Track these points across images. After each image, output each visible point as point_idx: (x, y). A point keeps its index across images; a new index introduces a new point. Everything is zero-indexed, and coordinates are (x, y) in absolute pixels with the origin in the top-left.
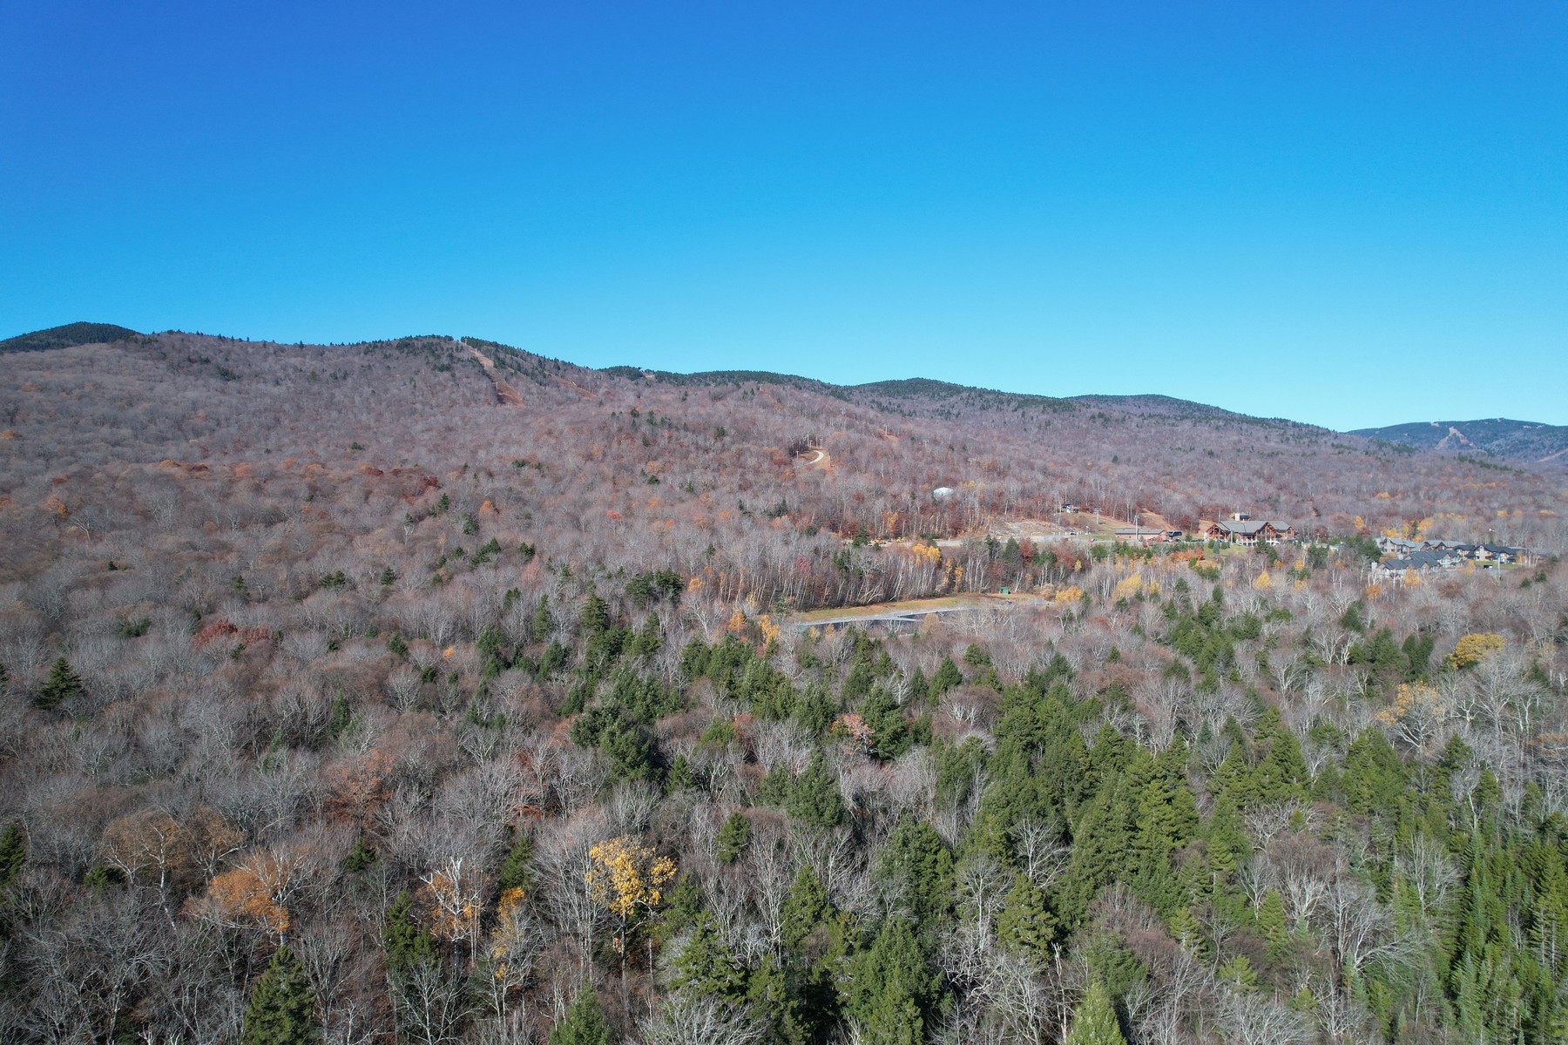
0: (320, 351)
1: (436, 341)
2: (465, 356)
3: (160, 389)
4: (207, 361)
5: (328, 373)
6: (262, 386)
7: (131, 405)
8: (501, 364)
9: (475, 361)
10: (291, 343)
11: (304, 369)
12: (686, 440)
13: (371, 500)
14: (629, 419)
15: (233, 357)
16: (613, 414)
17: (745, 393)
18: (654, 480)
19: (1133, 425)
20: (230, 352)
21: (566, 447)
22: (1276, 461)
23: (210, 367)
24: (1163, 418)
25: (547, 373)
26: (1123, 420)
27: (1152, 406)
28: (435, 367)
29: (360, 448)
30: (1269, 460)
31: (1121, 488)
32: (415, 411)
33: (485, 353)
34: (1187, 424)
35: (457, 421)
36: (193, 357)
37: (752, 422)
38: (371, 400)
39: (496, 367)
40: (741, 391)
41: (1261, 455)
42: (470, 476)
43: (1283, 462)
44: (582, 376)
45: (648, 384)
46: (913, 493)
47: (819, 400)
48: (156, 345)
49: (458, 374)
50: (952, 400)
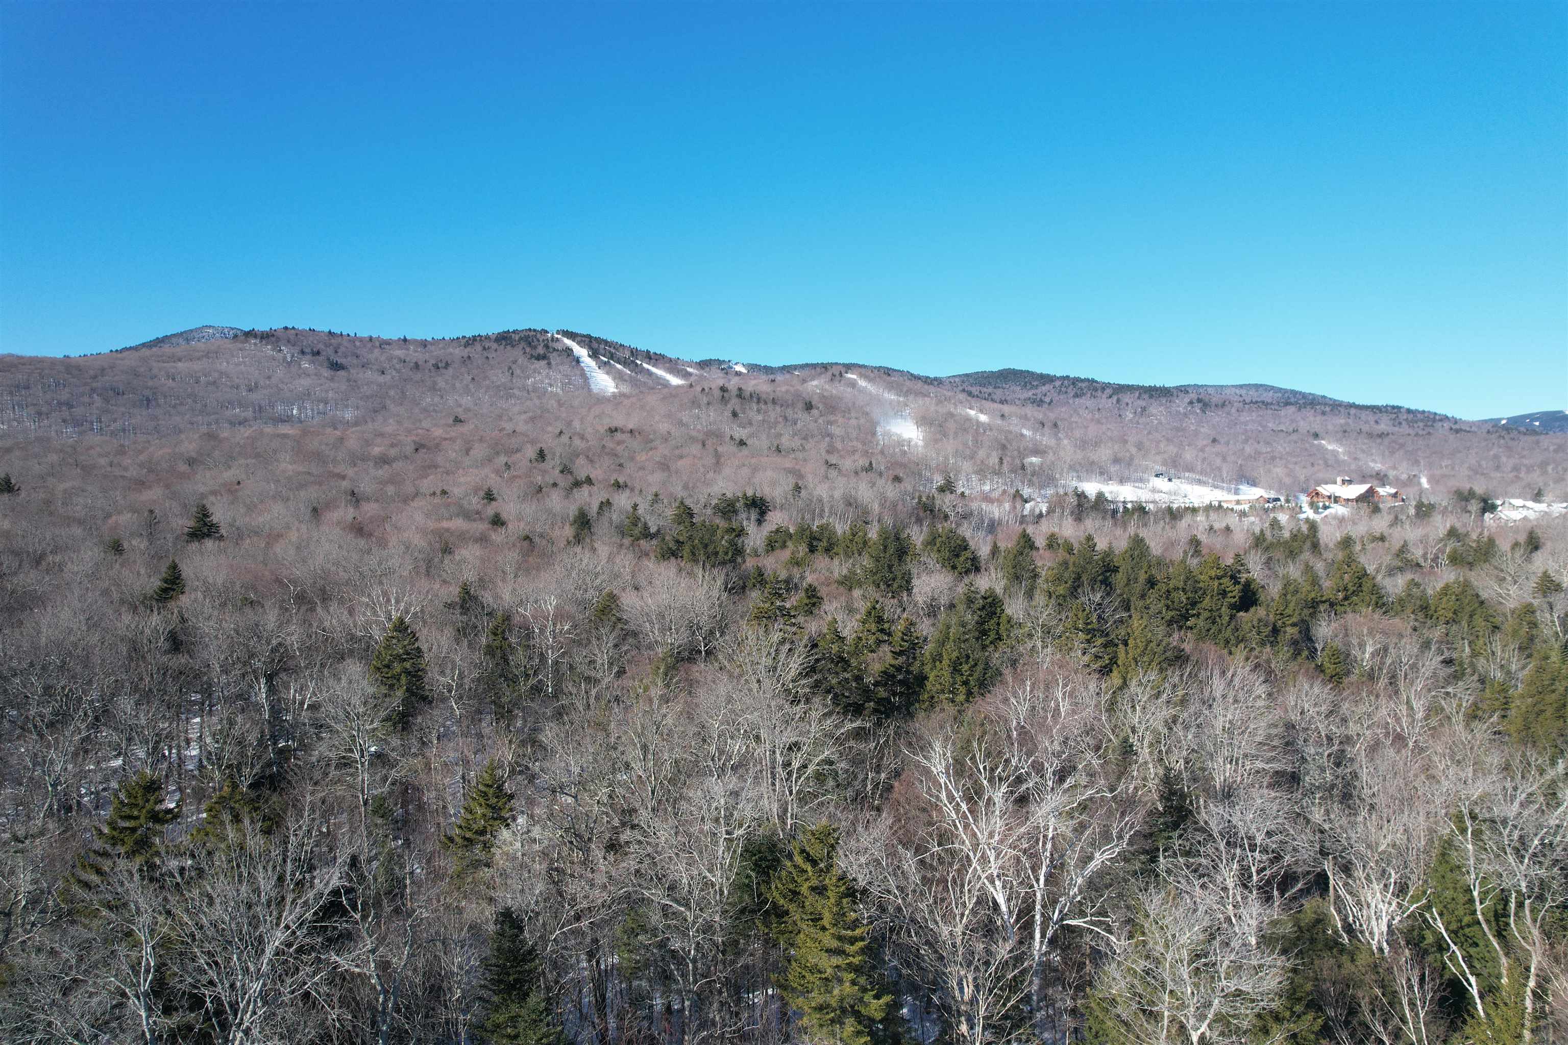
0: (423, 345)
1: (531, 333)
2: (560, 345)
5: (430, 363)
6: (368, 375)
8: (594, 353)
9: (569, 350)
10: (395, 337)
11: (408, 360)
12: (774, 413)
13: (472, 452)
14: (717, 393)
15: (342, 349)
16: (703, 389)
17: (834, 375)
18: (742, 443)
19: (1233, 410)
20: (339, 345)
21: (657, 418)
22: (1386, 441)
23: (321, 358)
24: (1266, 404)
25: (639, 362)
26: (1223, 405)
27: (1253, 395)
28: (532, 356)
29: (461, 421)
30: (1379, 440)
31: (1218, 461)
32: (511, 396)
33: (579, 343)
34: (1291, 409)
35: (553, 403)
36: (306, 350)
37: (841, 399)
38: (471, 386)
39: (589, 356)
40: (829, 374)
41: (1370, 435)
42: (565, 439)
43: (1394, 441)
44: (673, 365)
45: (738, 374)
46: (1001, 459)
47: (908, 383)
48: (273, 339)
49: (553, 362)
50: (1044, 389)
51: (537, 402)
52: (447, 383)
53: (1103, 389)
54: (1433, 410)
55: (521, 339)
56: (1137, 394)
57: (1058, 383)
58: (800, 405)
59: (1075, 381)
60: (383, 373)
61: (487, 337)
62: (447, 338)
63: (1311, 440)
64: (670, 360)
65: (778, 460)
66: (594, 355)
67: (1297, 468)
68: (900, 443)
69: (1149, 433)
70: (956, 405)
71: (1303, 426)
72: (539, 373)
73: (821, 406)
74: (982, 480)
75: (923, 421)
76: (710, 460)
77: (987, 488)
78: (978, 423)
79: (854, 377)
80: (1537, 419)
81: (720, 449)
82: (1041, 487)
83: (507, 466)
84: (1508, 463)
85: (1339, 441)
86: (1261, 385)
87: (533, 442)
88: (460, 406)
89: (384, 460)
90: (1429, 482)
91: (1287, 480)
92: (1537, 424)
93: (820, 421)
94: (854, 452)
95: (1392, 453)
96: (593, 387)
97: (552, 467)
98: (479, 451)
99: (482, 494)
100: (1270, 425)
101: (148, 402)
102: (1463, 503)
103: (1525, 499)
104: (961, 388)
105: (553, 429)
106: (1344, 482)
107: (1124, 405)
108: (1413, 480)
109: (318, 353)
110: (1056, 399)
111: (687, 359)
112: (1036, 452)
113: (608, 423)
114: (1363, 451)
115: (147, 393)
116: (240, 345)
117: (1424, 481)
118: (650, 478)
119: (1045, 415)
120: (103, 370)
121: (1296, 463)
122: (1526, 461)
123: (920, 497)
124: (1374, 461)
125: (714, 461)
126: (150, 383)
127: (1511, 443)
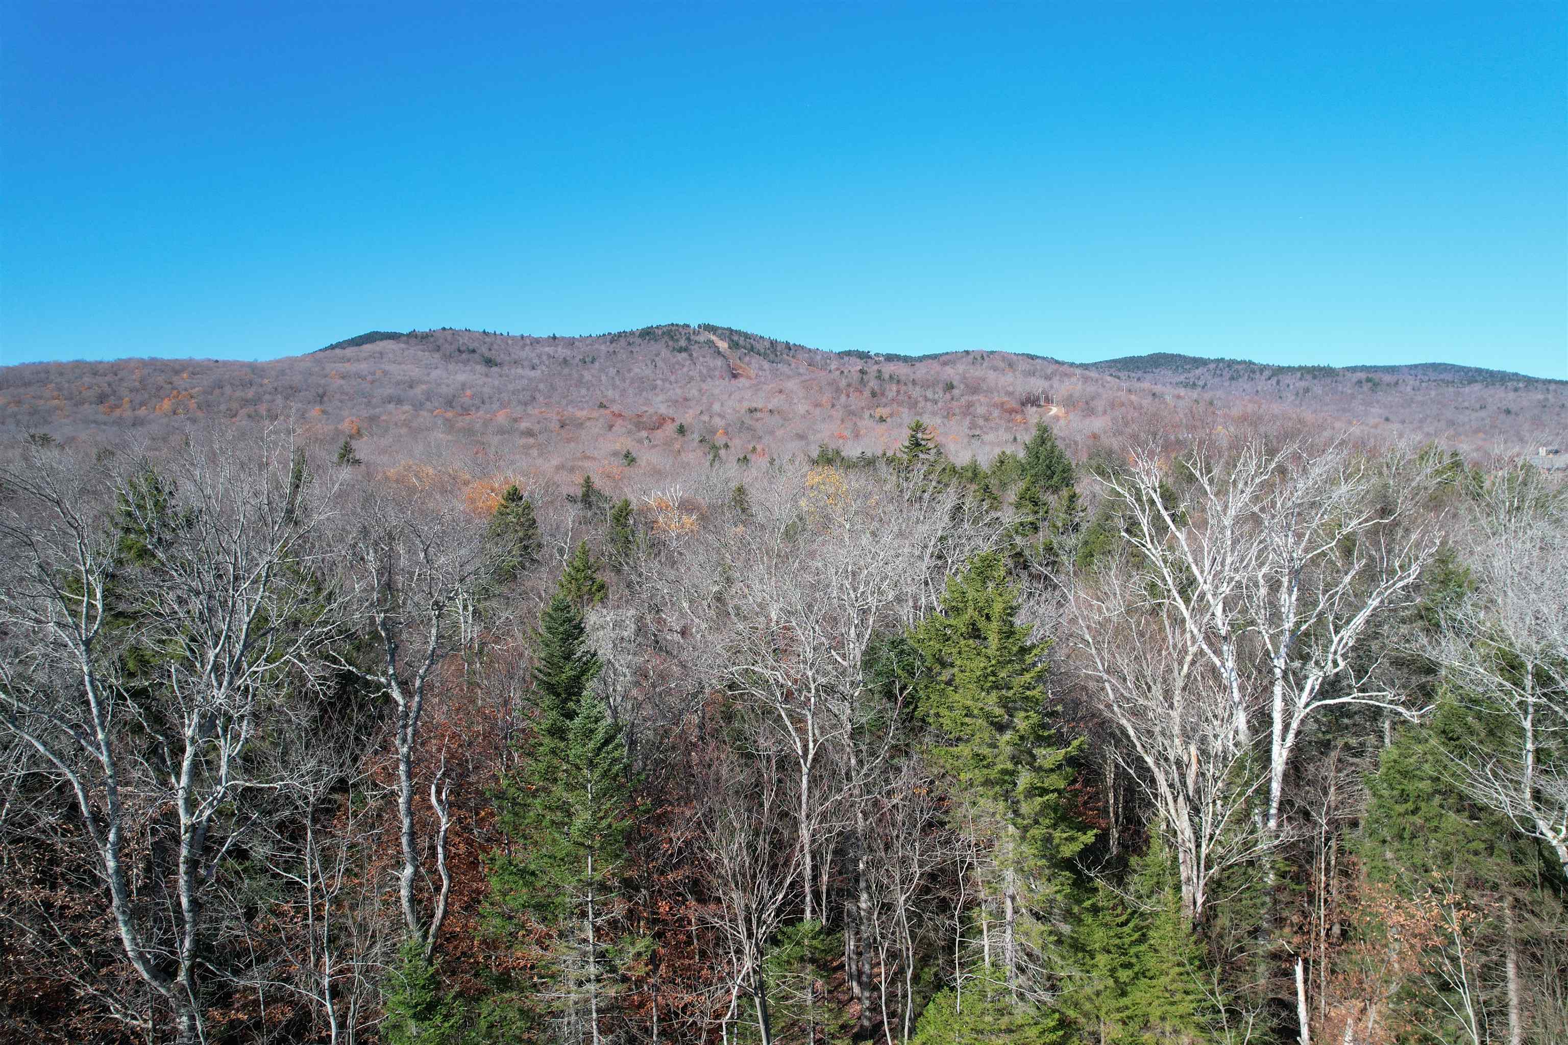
0: (571, 342)
2: (701, 339)
3: (435, 374)
4: (474, 351)
6: (520, 371)
7: (411, 387)
8: (734, 345)
9: (710, 343)
10: (545, 335)
11: (556, 356)
12: (914, 393)
13: (614, 429)
14: (857, 377)
15: (495, 347)
16: (842, 372)
17: (975, 360)
18: (882, 420)
19: (1408, 389)
20: (493, 343)
21: (796, 400)
23: (476, 356)
24: (1447, 383)
25: (778, 354)
26: (1396, 384)
27: (1431, 373)
28: (674, 349)
29: (605, 407)
32: (656, 387)
33: (719, 337)
34: (1477, 387)
35: (694, 392)
36: (462, 349)
37: (981, 380)
38: (616, 378)
39: (730, 348)
40: (971, 358)
42: (705, 418)
44: (812, 355)
45: (877, 362)
47: (1053, 368)
48: (432, 339)
49: (695, 354)
50: (1198, 372)
52: (593, 376)
53: (1262, 371)
55: (664, 333)
56: (1299, 376)
57: (1212, 366)
58: (941, 386)
59: (1231, 364)
61: (632, 333)
62: (594, 335)
67: (1486, 444)
70: (1103, 388)
71: (1492, 402)
72: (681, 365)
73: (962, 387)
75: (1070, 399)
76: (849, 433)
81: (859, 424)
83: (648, 439)
87: (673, 421)
88: (606, 396)
89: (529, 433)
93: (962, 400)
94: (997, 429)
97: (692, 438)
98: (621, 427)
101: (321, 398)
104: (1108, 372)
105: (693, 411)
106: (1548, 452)
107: (1284, 387)
110: (1210, 382)
111: (826, 350)
113: (746, 405)
116: (403, 346)
118: (788, 446)
119: (1199, 395)
121: (1485, 440)
125: (853, 434)
126: (323, 382)
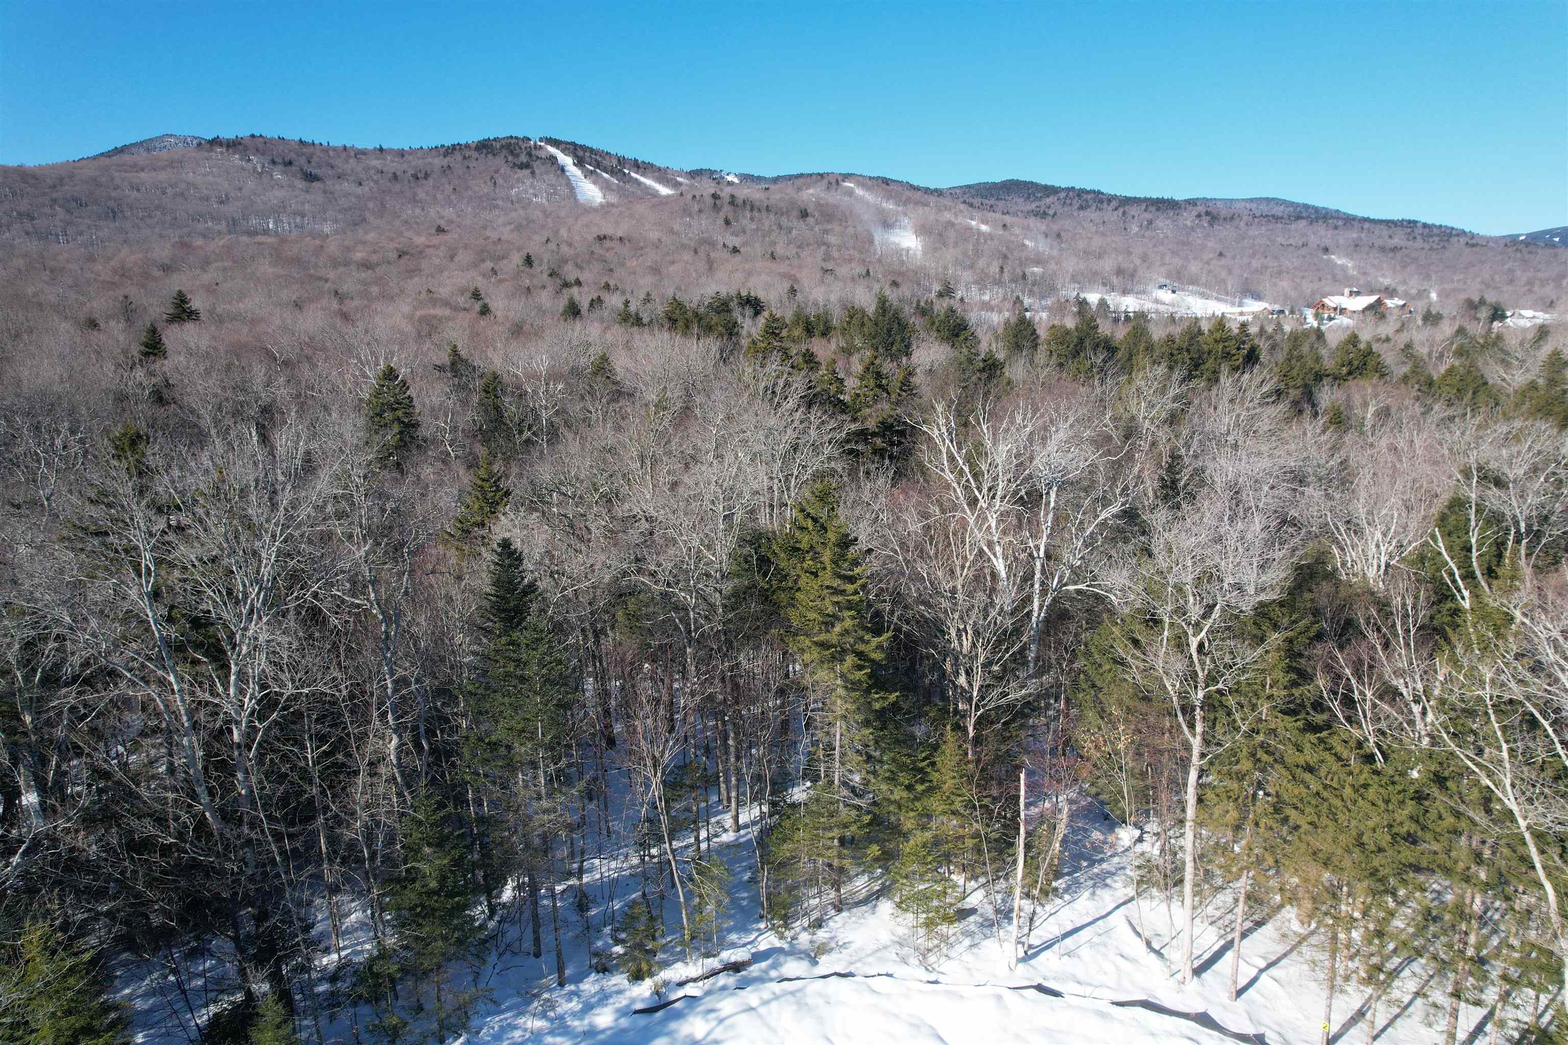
0: (400, 155)
1: (513, 141)
2: (543, 153)
5: (409, 174)
6: (345, 186)
9: (553, 158)
10: (370, 146)
11: (385, 170)
12: (768, 221)
13: (456, 259)
14: (709, 201)
15: (315, 160)
16: (694, 197)
17: (830, 183)
18: (735, 250)
19: (1242, 224)
20: (312, 154)
21: (647, 227)
22: (1399, 255)
23: (294, 168)
24: (1277, 218)
25: (626, 171)
26: (1232, 218)
27: (1264, 208)
28: (515, 165)
29: (443, 231)
30: (1391, 255)
31: (1223, 274)
32: (496, 207)
33: (563, 151)
34: (1302, 223)
35: (538, 214)
36: (277, 160)
37: (836, 207)
38: (453, 197)
39: (575, 164)
40: (825, 181)
41: (1382, 249)
42: (552, 246)
43: (1407, 256)
44: (663, 175)
45: (730, 184)
46: (1002, 268)
47: (907, 193)
48: (240, 147)
49: (537, 172)
50: (1048, 201)
51: (521, 212)
52: (427, 194)
53: (1109, 201)
54: (1450, 224)
55: (502, 147)
56: (1144, 207)
57: (1063, 195)
58: (796, 213)
59: (1081, 193)
60: (360, 184)
61: (467, 146)
62: (425, 147)
63: (1320, 254)
64: (660, 169)
65: (773, 265)
66: (580, 163)
67: (1304, 281)
68: (899, 252)
69: (1155, 246)
70: (956, 216)
71: (1313, 240)
72: (523, 183)
73: (817, 214)
74: (982, 289)
75: (922, 230)
76: (702, 266)
77: (986, 298)
78: (979, 233)
79: (852, 185)
80: (1557, 235)
81: (712, 255)
82: (1042, 297)
83: (494, 272)
84: (1522, 276)
85: (1349, 256)
86: (1273, 199)
87: (519, 249)
88: (443, 217)
89: (366, 265)
90: (1439, 296)
91: (1293, 294)
92: (1557, 239)
93: (816, 229)
94: (850, 260)
95: (1404, 267)
96: (579, 197)
97: (541, 271)
98: (463, 257)
99: (469, 295)
100: (1279, 239)
101: (113, 214)
102: (1473, 312)
103: (1536, 310)
104: (961, 200)
105: (539, 238)
106: (1351, 293)
107: (1130, 218)
108: (1422, 294)
109: (290, 163)
110: (1060, 211)
111: (676, 168)
112: (1038, 262)
113: (595, 231)
114: (1373, 265)
115: (111, 204)
116: (206, 154)
117: (1434, 296)
118: (641, 282)
119: (1048, 226)
120: (61, 179)
121: (1303, 277)
122: (1540, 275)
123: (918, 301)
124: (1384, 276)
125: (707, 267)
126: (114, 194)
127: (1527, 256)
